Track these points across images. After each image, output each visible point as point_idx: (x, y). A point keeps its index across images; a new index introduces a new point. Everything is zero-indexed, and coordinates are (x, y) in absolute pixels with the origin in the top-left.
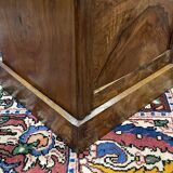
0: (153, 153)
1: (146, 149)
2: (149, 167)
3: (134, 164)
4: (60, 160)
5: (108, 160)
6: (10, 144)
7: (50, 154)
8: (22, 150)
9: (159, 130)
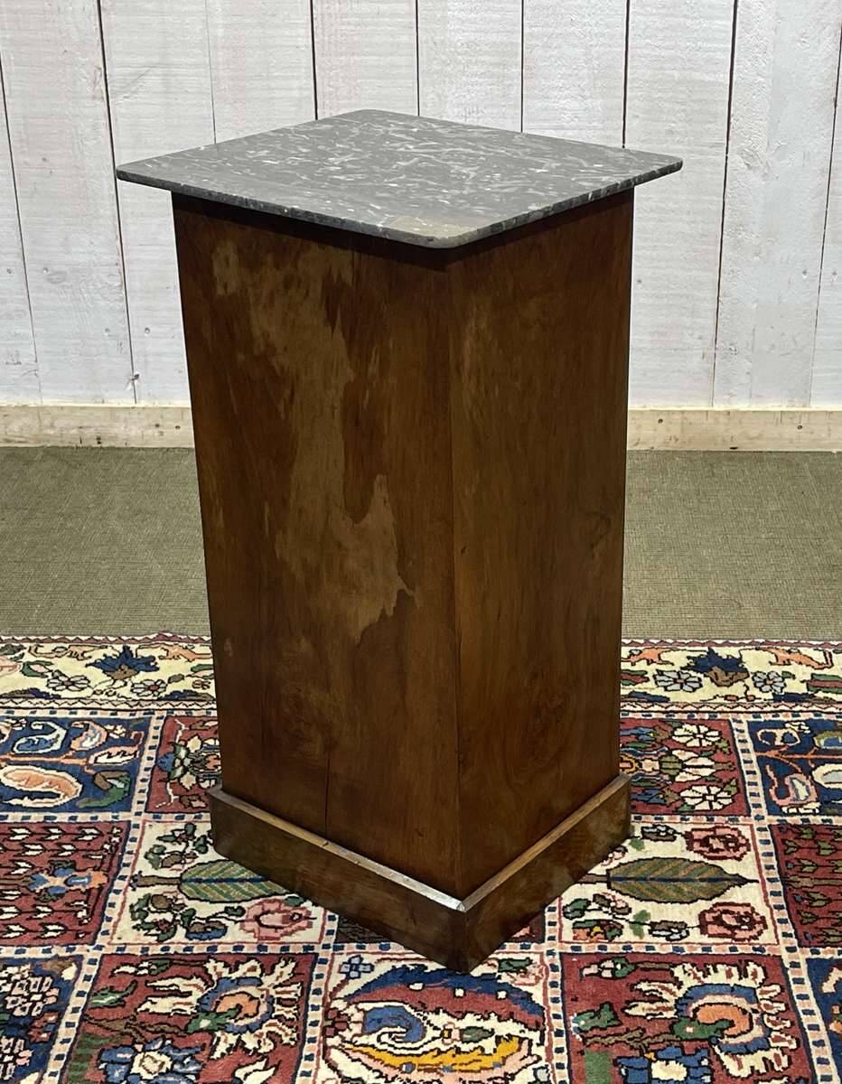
0: (481, 1024)
1: (469, 1016)
2: (465, 1047)
3: (437, 1043)
4: (286, 1040)
5: (385, 1038)
6: (179, 1014)
7: (265, 1029)
8: (204, 1023)
9: (505, 978)
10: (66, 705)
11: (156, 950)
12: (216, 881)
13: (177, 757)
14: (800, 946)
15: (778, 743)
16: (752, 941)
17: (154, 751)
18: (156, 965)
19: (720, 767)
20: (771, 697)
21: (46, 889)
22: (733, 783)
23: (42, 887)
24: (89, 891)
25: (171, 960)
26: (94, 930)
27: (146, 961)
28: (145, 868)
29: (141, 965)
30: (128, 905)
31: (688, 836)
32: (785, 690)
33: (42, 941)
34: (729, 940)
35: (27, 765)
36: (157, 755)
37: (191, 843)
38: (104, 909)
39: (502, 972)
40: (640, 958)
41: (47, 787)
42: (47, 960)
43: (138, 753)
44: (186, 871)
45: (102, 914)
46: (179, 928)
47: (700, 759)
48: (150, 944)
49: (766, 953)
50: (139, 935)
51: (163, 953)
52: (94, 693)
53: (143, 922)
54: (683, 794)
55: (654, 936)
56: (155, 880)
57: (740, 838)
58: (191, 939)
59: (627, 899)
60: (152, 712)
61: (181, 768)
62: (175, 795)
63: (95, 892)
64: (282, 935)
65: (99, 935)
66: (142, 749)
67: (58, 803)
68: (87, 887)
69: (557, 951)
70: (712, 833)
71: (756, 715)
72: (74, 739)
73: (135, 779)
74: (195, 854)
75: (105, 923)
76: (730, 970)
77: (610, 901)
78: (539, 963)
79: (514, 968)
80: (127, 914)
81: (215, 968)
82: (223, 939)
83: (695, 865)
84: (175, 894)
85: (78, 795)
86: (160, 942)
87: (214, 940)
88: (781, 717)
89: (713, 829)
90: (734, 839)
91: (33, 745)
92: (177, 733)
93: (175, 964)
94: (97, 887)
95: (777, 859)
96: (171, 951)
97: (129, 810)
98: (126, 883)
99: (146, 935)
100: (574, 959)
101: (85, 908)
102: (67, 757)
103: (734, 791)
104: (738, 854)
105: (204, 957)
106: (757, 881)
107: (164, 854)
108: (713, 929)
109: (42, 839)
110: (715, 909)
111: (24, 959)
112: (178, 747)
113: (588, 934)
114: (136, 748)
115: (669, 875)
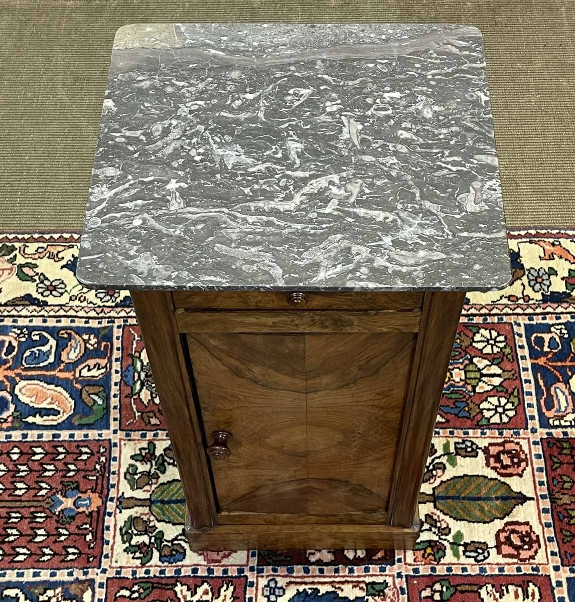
10: (52, 313)
11: (141, 573)
12: (174, 502)
13: (135, 370)
14: (563, 565)
15: (546, 349)
16: (531, 561)
17: (119, 363)
18: (143, 588)
19: (507, 375)
20: (540, 298)
21: (62, 510)
22: (515, 393)
23: (59, 509)
24: (91, 513)
25: (153, 583)
26: (99, 554)
27: (136, 584)
28: (125, 489)
29: (133, 589)
30: (118, 527)
31: (486, 450)
32: (551, 289)
33: (66, 564)
34: (515, 560)
35: (34, 380)
36: (121, 368)
37: (154, 462)
38: (103, 533)
39: (369, 595)
40: (458, 581)
41: (50, 403)
42: (71, 583)
43: (108, 366)
44: (153, 491)
45: (103, 538)
46: (155, 551)
47: (493, 367)
48: (137, 567)
49: (540, 573)
50: (129, 558)
51: (146, 576)
52: (71, 299)
53: (130, 544)
54: (482, 406)
55: (467, 557)
56: (134, 501)
57: (521, 453)
58: (163, 563)
59: (447, 518)
60: (112, 320)
61: (139, 382)
62: (138, 412)
63: (95, 514)
64: (222, 558)
65: (103, 558)
66: (110, 361)
67: (60, 421)
68: (90, 510)
69: (404, 574)
70: (502, 448)
71: (530, 316)
72: (63, 350)
73: (110, 394)
74: (157, 474)
75: (105, 546)
76: (517, 590)
77: (436, 521)
78: (392, 587)
79: (377, 591)
80: (119, 538)
81: (181, 591)
82: (185, 562)
83: (492, 483)
84: (148, 516)
85: (72, 412)
86: (143, 565)
87: (179, 563)
88: (548, 321)
89: (502, 444)
90: (517, 455)
91: (35, 358)
92: (133, 344)
93: (156, 588)
94: (96, 510)
95: (547, 475)
96: (152, 575)
97: (108, 428)
98: (114, 505)
99: (133, 558)
100: (415, 582)
101: (90, 531)
102: (60, 371)
103: (516, 401)
104: (520, 470)
105: (173, 581)
106: (533, 499)
107: (137, 474)
108: (506, 549)
109: (54, 459)
110: (506, 529)
111: (56, 581)
112: (135, 359)
113: (423, 556)
114: (106, 361)
115: (474, 494)
